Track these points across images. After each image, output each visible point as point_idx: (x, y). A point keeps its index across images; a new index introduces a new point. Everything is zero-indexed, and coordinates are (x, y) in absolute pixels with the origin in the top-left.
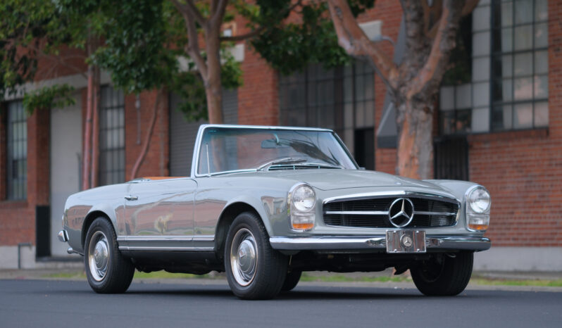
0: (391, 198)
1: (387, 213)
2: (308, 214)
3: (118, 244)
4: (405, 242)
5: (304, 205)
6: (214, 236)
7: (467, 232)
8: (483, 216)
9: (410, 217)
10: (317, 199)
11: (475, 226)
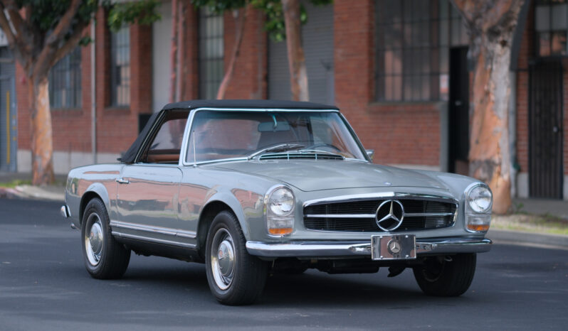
0: (379, 200)
1: (373, 216)
2: (287, 219)
3: (111, 229)
4: (393, 248)
5: (281, 209)
6: (195, 233)
7: (466, 233)
8: (484, 216)
9: (400, 219)
10: (297, 201)
11: (474, 227)
